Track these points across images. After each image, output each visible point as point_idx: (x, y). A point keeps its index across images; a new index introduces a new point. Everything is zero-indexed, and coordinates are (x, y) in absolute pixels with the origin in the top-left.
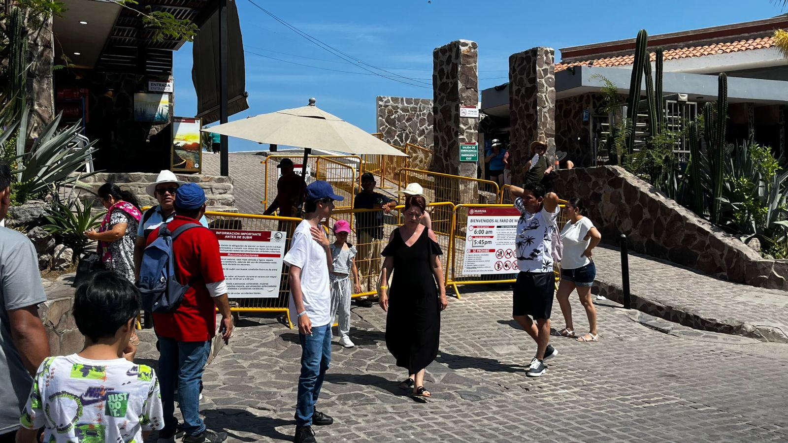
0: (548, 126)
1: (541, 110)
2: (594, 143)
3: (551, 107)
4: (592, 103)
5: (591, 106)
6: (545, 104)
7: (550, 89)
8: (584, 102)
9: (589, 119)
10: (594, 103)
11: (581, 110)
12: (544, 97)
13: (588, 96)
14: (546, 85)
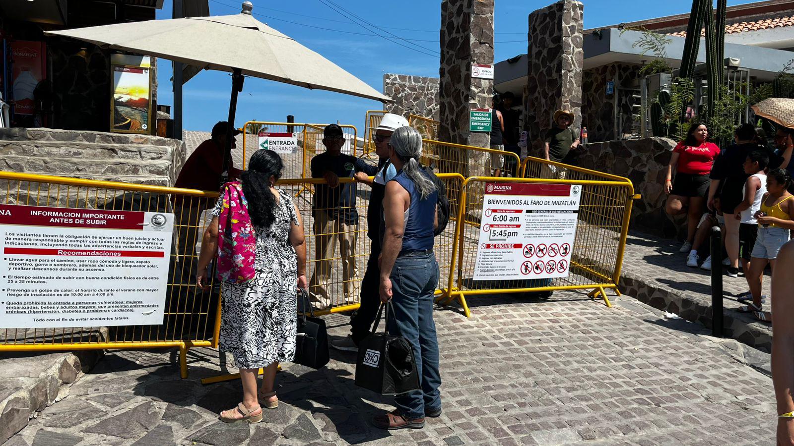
0: (573, 94)
1: (566, 74)
2: (619, 119)
3: (578, 71)
4: (617, 74)
5: (616, 77)
6: (571, 67)
7: (577, 50)
8: (608, 73)
9: (614, 91)
10: (620, 74)
11: (604, 82)
12: (570, 58)
13: (613, 67)
14: (572, 45)
